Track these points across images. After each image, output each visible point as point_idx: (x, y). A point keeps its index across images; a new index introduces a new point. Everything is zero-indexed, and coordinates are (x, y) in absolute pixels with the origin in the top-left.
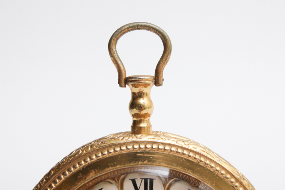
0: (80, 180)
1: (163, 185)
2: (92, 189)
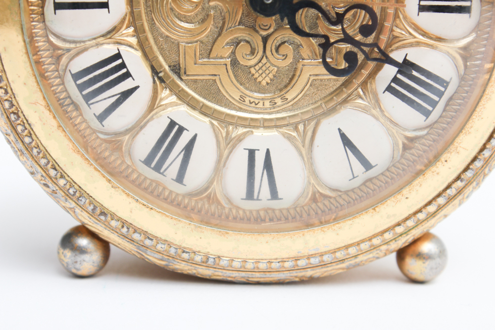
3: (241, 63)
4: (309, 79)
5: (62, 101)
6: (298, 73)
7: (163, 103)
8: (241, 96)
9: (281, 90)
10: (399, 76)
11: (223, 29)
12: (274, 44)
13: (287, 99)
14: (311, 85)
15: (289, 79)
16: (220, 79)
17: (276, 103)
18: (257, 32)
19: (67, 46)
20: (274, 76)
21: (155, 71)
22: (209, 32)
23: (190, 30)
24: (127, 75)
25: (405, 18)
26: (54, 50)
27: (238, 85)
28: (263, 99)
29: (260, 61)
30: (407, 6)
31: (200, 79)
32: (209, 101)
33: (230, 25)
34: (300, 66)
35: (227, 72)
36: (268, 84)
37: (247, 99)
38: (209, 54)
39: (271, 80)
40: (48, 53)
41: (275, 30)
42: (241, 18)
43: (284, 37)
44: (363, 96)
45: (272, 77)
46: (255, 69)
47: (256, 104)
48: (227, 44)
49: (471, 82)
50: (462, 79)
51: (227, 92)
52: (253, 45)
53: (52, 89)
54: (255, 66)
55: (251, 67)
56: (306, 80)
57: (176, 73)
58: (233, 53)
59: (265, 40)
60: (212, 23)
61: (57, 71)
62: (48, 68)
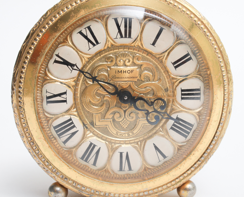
0: (73, 18)
1: (140, 23)
2: (82, 27)
3: (116, 120)
4: (142, 125)
5: (50, 136)
6: (137, 123)
7: (88, 136)
8: (116, 133)
9: (131, 130)
10: (175, 123)
11: (109, 108)
12: (128, 113)
13: (134, 133)
14: (142, 128)
15: (134, 126)
16: (109, 127)
17: (130, 135)
18: (122, 109)
19: (51, 116)
20: (129, 125)
21: (84, 125)
22: (104, 110)
23: (96, 109)
24: (74, 126)
25: (177, 102)
26: (46, 118)
27: (115, 129)
28: (125, 133)
29: (123, 120)
30: (176, 96)
31: (101, 127)
32: (105, 135)
33: (112, 107)
34: (138, 121)
35: (111, 124)
36: (126, 128)
37: (119, 134)
38: (104, 118)
39: (128, 126)
40: (44, 119)
41: (129, 108)
42: (116, 104)
43: (132, 110)
44: (162, 131)
45: (128, 125)
46: (122, 122)
47: (122, 135)
48: (111, 113)
49: (202, 124)
50: (198, 124)
51: (111, 131)
52: (120, 114)
53: (46, 132)
54: (122, 121)
55: (120, 122)
56: (141, 126)
57: (92, 125)
58: (113, 117)
59: (125, 112)
60: (105, 106)
61: (48, 125)
62: (44, 125)
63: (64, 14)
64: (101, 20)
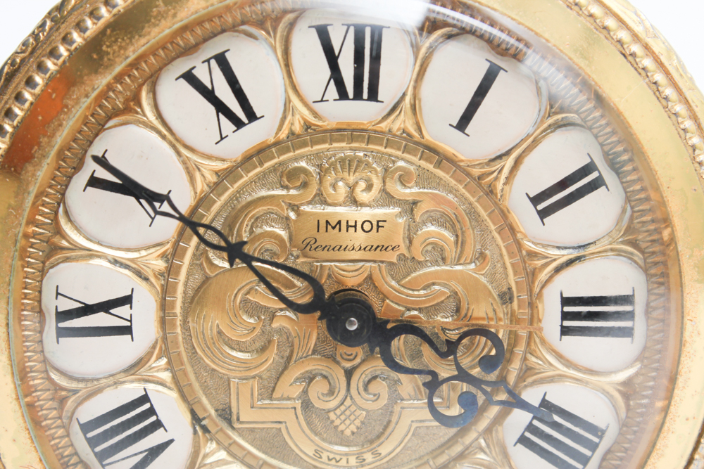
0: (160, 20)
1: (412, 46)
2: (195, 55)
3: (316, 406)
4: (411, 426)
5: (66, 459)
6: (394, 419)
7: (208, 461)
8: (316, 451)
9: (371, 442)
10: (536, 423)
11: (290, 359)
12: (361, 380)
13: (380, 454)
14: (413, 435)
15: (383, 427)
16: (287, 428)
17: (364, 460)
18: (338, 363)
19: (74, 385)
20: (363, 423)
21: (196, 419)
22: (271, 364)
23: (244, 362)
24: (158, 425)
25: (543, 341)
26: (56, 390)
27: (312, 436)
28: (346, 454)
29: (342, 404)
30: (542, 322)
31: (259, 428)
32: (272, 457)
33: (300, 355)
34: (397, 409)
35: (297, 418)
36: (353, 433)
37: (325, 456)
38: (272, 394)
39: (358, 428)
40: (48, 393)
41: (363, 361)
42: (315, 344)
43: (375, 370)
44: (487, 450)
45: (359, 425)
46: (335, 414)
47: (337, 462)
48: (297, 379)
49: (635, 429)
50: (624, 425)
51: (296, 445)
52: (332, 382)
53: (53, 443)
54: (336, 409)
55: (329, 411)
56: (406, 429)
57: (225, 419)
58: (305, 392)
59: (349, 374)
60: (275, 351)
61: (60, 418)
62: (47, 415)
63: (128, 6)
64: (268, 33)
